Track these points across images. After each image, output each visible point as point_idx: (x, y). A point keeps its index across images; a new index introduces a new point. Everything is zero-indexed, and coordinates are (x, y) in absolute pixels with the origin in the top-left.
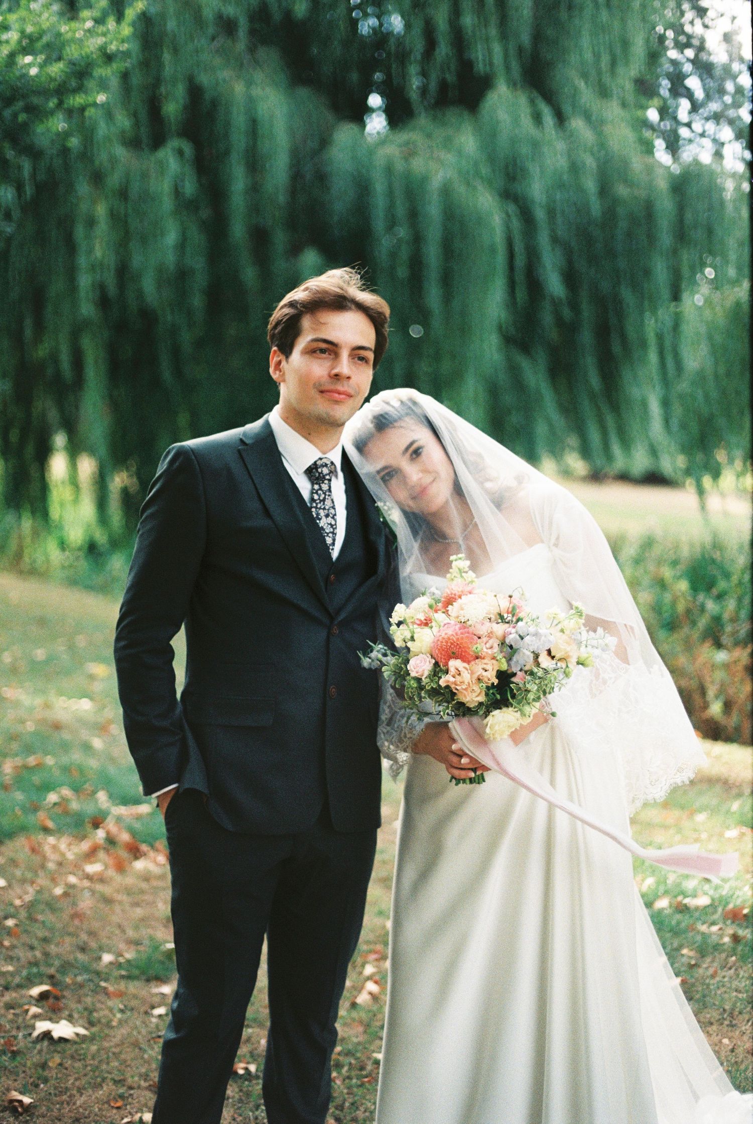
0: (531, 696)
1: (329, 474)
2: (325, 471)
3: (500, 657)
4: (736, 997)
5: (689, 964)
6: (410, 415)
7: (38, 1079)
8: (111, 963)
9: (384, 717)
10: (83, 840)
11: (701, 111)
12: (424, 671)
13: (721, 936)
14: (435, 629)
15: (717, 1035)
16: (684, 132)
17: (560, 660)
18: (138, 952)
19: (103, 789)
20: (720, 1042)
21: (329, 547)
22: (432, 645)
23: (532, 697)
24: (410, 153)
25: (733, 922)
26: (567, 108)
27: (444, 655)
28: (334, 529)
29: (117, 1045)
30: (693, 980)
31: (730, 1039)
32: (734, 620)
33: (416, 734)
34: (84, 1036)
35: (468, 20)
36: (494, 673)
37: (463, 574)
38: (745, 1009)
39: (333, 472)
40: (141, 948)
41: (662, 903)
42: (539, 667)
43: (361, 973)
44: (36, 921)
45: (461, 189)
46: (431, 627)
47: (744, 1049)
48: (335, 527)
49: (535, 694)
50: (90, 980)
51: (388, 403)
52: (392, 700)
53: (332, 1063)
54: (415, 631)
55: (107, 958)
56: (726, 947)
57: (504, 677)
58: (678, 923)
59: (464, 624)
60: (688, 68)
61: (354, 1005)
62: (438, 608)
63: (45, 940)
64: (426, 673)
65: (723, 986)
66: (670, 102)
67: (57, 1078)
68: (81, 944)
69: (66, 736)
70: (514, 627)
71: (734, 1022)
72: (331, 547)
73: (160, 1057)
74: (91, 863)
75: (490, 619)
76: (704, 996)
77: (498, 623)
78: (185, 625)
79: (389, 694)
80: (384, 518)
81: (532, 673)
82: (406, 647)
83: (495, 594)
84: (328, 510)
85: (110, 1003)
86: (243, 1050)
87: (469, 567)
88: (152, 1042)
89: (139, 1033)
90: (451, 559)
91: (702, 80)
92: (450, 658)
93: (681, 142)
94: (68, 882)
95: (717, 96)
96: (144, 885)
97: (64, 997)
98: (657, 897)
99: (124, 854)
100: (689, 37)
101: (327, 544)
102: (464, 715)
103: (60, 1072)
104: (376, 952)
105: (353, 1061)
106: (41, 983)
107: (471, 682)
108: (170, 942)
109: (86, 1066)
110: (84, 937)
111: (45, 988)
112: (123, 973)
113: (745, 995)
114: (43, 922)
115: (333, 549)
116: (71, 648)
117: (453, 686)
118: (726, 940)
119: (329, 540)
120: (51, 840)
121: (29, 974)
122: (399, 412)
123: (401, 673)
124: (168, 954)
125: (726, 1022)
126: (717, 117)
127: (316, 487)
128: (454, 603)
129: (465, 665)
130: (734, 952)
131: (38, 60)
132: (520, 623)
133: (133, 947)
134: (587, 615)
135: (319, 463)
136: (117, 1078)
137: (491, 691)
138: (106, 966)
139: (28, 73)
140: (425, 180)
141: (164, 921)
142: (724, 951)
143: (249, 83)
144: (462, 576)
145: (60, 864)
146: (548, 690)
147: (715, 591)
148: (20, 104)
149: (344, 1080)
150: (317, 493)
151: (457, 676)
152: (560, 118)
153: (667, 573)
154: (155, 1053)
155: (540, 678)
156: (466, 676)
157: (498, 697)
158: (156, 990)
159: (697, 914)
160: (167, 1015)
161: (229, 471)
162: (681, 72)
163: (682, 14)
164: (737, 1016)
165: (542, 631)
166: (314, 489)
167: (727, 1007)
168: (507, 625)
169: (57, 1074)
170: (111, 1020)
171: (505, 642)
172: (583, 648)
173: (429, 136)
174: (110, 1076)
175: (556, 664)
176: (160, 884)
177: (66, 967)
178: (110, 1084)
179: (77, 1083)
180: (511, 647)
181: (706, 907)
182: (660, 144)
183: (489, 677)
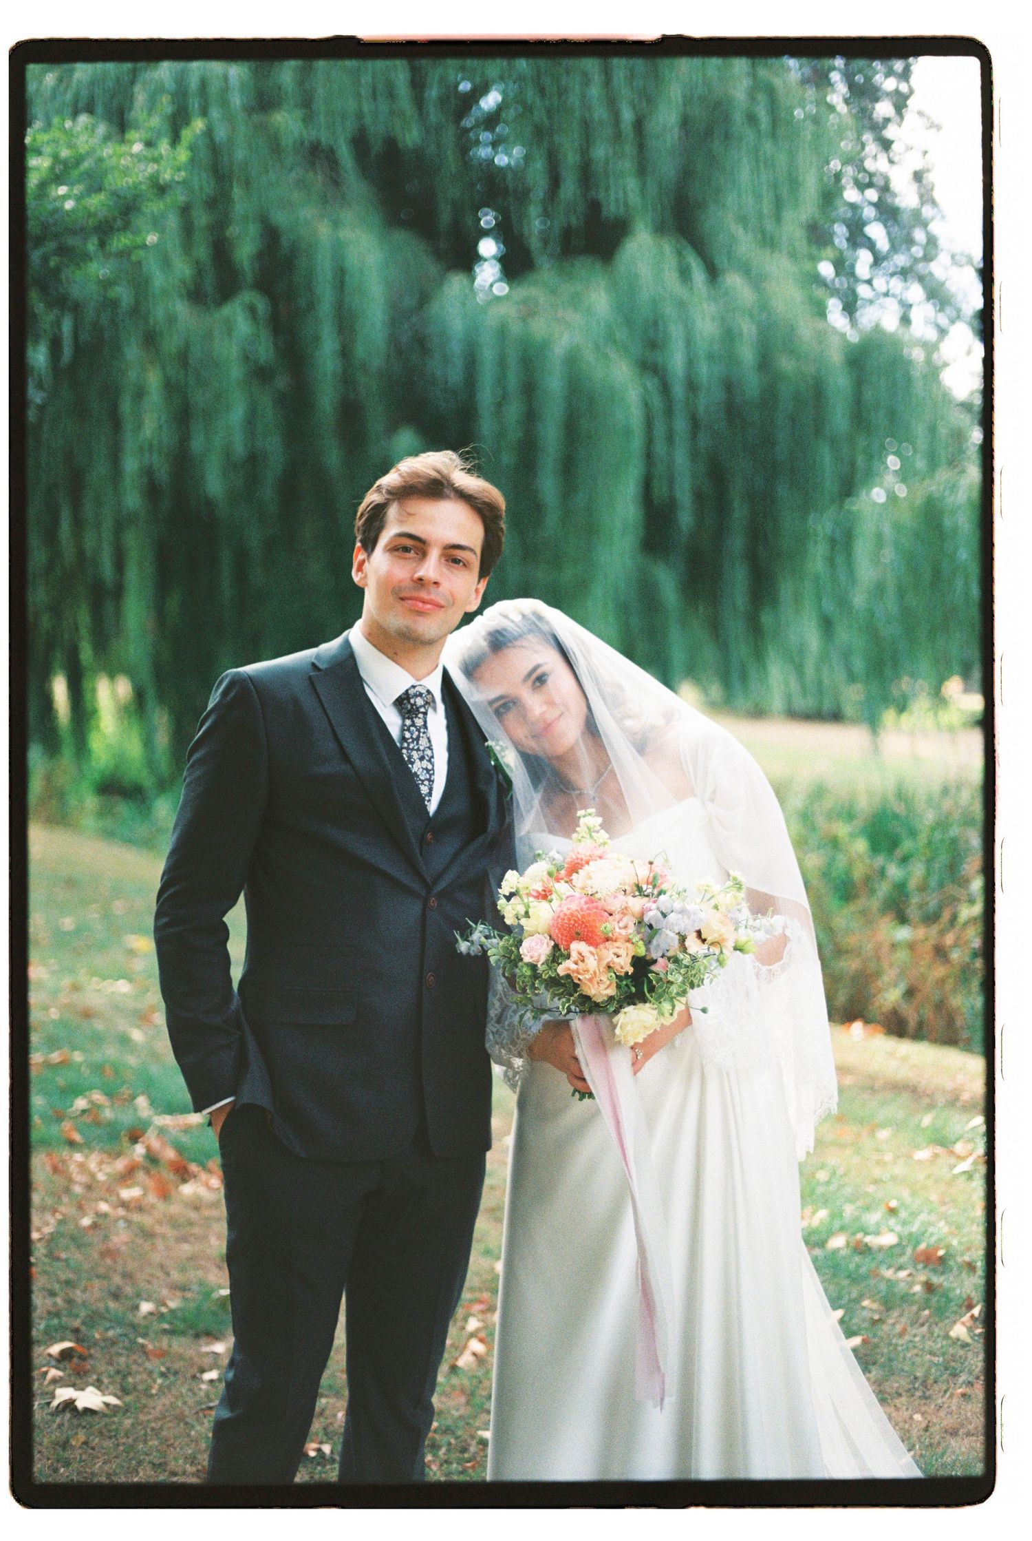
0: (674, 989)
1: (424, 706)
2: (420, 702)
3: (636, 939)
4: (931, 1361)
5: (872, 1319)
6: (533, 632)
7: (58, 1461)
8: (151, 1314)
9: (493, 1013)
10: (118, 1157)
11: (885, 264)
12: (540, 955)
13: (911, 1284)
14: (555, 904)
15: (907, 1409)
16: (863, 291)
17: (712, 944)
18: (184, 1298)
19: (143, 1093)
20: (911, 1418)
21: (424, 798)
22: (551, 923)
23: (675, 991)
24: (529, 311)
25: (925, 1267)
26: (721, 260)
27: (566, 936)
28: (430, 775)
29: (157, 1419)
30: (876, 1340)
31: (923, 1414)
32: (923, 888)
33: (532, 1035)
34: (115, 1406)
35: (600, 151)
36: (629, 960)
37: (593, 834)
38: (941, 1376)
39: (430, 702)
40: (189, 1295)
41: (838, 1242)
42: (686, 953)
43: (463, 1328)
44: (58, 1259)
45: (589, 356)
46: (551, 901)
47: (942, 1428)
48: (431, 772)
49: (680, 987)
50: (125, 1335)
51: (506, 617)
52: (504, 991)
53: (426, 1443)
54: (531, 905)
55: (146, 1307)
56: (916, 1297)
57: (642, 965)
58: (858, 1267)
59: (591, 898)
60: (869, 212)
61: (454, 1369)
62: (560, 876)
63: (68, 1283)
64: (543, 959)
65: (915, 1347)
66: (848, 254)
67: (81, 1461)
68: (113, 1289)
69: (98, 1025)
70: (655, 902)
71: (928, 1393)
72: (427, 798)
73: (210, 1435)
74: (129, 1187)
75: (625, 891)
76: (890, 1360)
77: (634, 896)
78: (245, 895)
79: (500, 983)
80: (497, 760)
81: (676, 960)
82: (519, 924)
83: (632, 859)
84: (423, 751)
85: (148, 1365)
86: (317, 1426)
87: (600, 825)
88: (201, 1415)
89: (185, 1403)
90: (578, 815)
91: (886, 227)
92: (572, 939)
93: (859, 303)
94: (98, 1209)
95: (904, 246)
96: (193, 1215)
97: (91, 1356)
98: (831, 1233)
99: (169, 1176)
100: (871, 175)
101: (421, 794)
102: (590, 1012)
103: (86, 1452)
104: (480, 1302)
105: (453, 1441)
106: (62, 1340)
107: (597, 971)
108: (224, 1288)
109: (118, 1445)
110: (117, 1280)
111: (67, 1344)
112: (166, 1326)
113: (941, 1359)
114: (66, 1260)
115: (429, 801)
116: (107, 915)
117: (574, 975)
118: (918, 1288)
119: (424, 790)
120: (78, 1157)
121: (47, 1326)
122: (519, 627)
123: (513, 959)
124: (222, 1301)
125: (918, 1394)
126: (904, 273)
127: (408, 722)
128: (579, 871)
129: (592, 949)
130: (926, 1304)
131: (75, 191)
132: (662, 897)
133: (178, 1293)
134: (748, 889)
135: (411, 692)
136: (157, 1461)
137: (624, 983)
138: (145, 1317)
139: (63, 207)
140: (545, 345)
141: (218, 1260)
142: (913, 1303)
143: (336, 224)
144: (591, 837)
145: (89, 1187)
146: (696, 981)
147: (899, 852)
148: (51, 245)
149: (441, 1465)
150: (408, 730)
151: (580, 962)
152: (713, 272)
153: (842, 830)
154: (204, 1429)
155: (687, 967)
156: (592, 963)
157: (633, 989)
158: (205, 1349)
159: (880, 1257)
160: (219, 1380)
161: (296, 702)
162: (860, 218)
163: (863, 146)
164: (932, 1386)
165: (690, 907)
166: (405, 725)
167: (918, 1374)
168: (646, 899)
169: (80, 1455)
170: (151, 1387)
171: (643, 920)
172: (742, 930)
173: (554, 292)
174: (147, 1459)
175: (709, 949)
176: (214, 1213)
177: (94, 1318)
178: (148, 1468)
179: (106, 1468)
180: (651, 926)
181: (891, 1247)
182: (834, 307)
183: (623, 964)
